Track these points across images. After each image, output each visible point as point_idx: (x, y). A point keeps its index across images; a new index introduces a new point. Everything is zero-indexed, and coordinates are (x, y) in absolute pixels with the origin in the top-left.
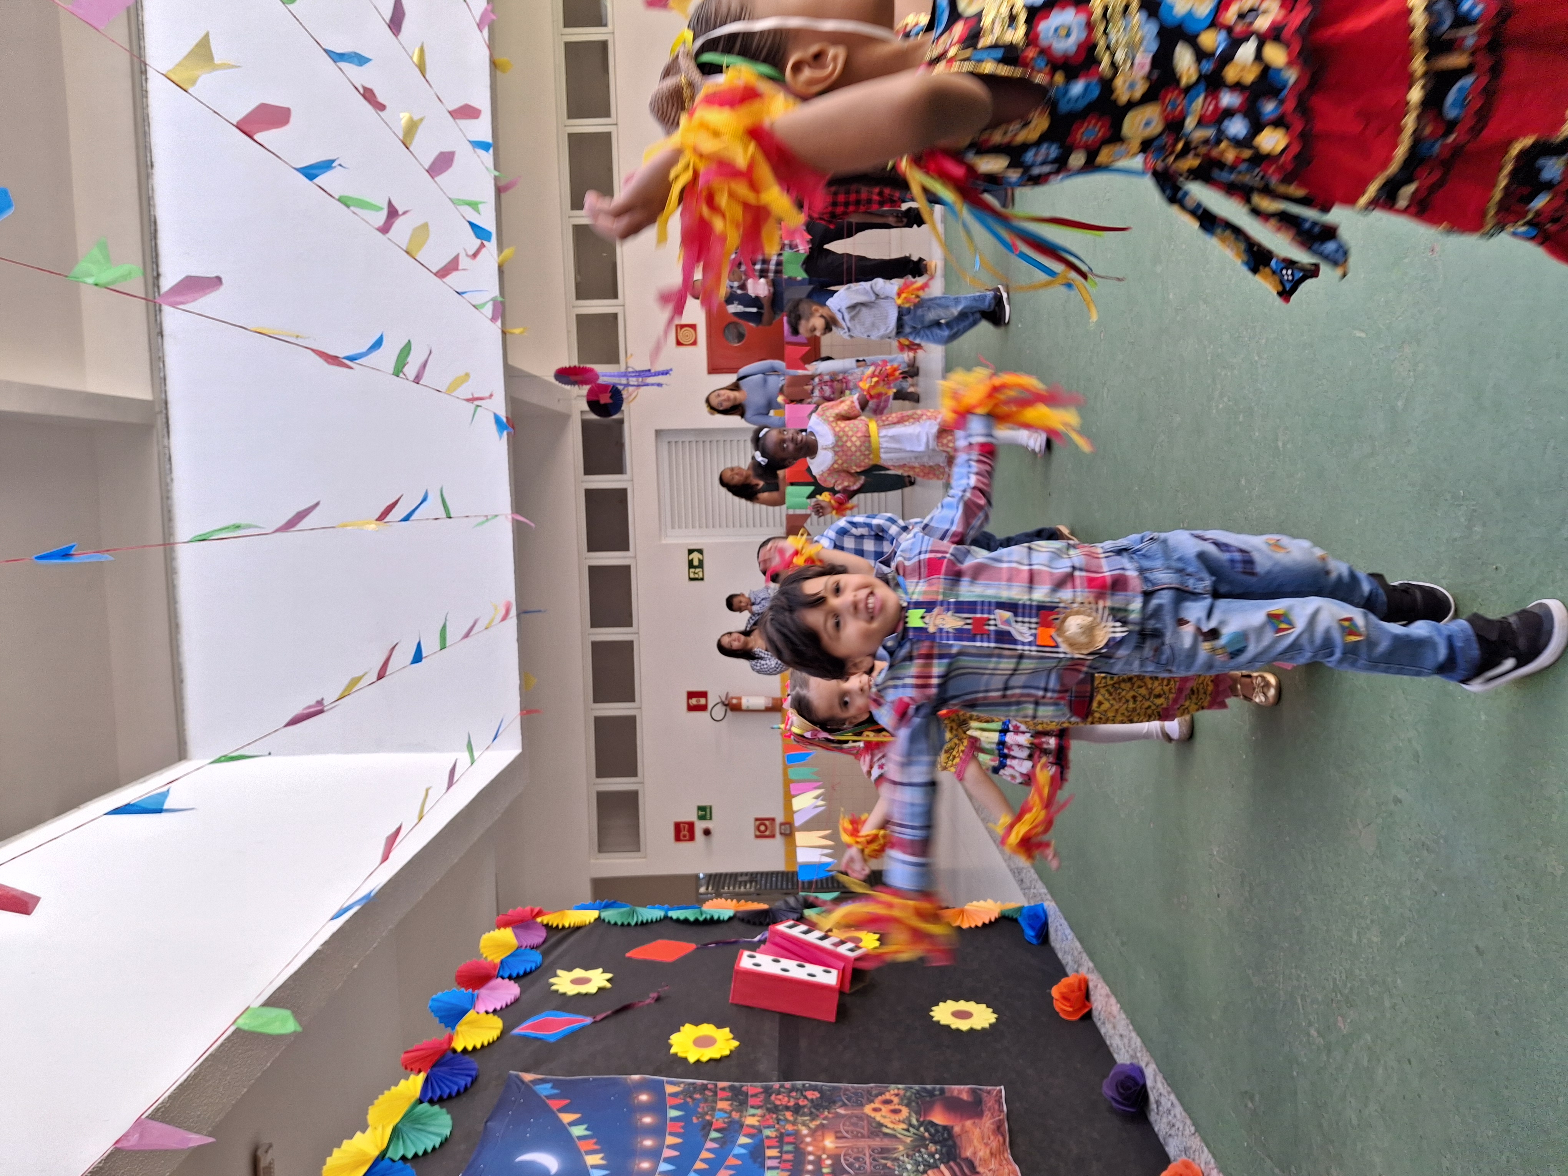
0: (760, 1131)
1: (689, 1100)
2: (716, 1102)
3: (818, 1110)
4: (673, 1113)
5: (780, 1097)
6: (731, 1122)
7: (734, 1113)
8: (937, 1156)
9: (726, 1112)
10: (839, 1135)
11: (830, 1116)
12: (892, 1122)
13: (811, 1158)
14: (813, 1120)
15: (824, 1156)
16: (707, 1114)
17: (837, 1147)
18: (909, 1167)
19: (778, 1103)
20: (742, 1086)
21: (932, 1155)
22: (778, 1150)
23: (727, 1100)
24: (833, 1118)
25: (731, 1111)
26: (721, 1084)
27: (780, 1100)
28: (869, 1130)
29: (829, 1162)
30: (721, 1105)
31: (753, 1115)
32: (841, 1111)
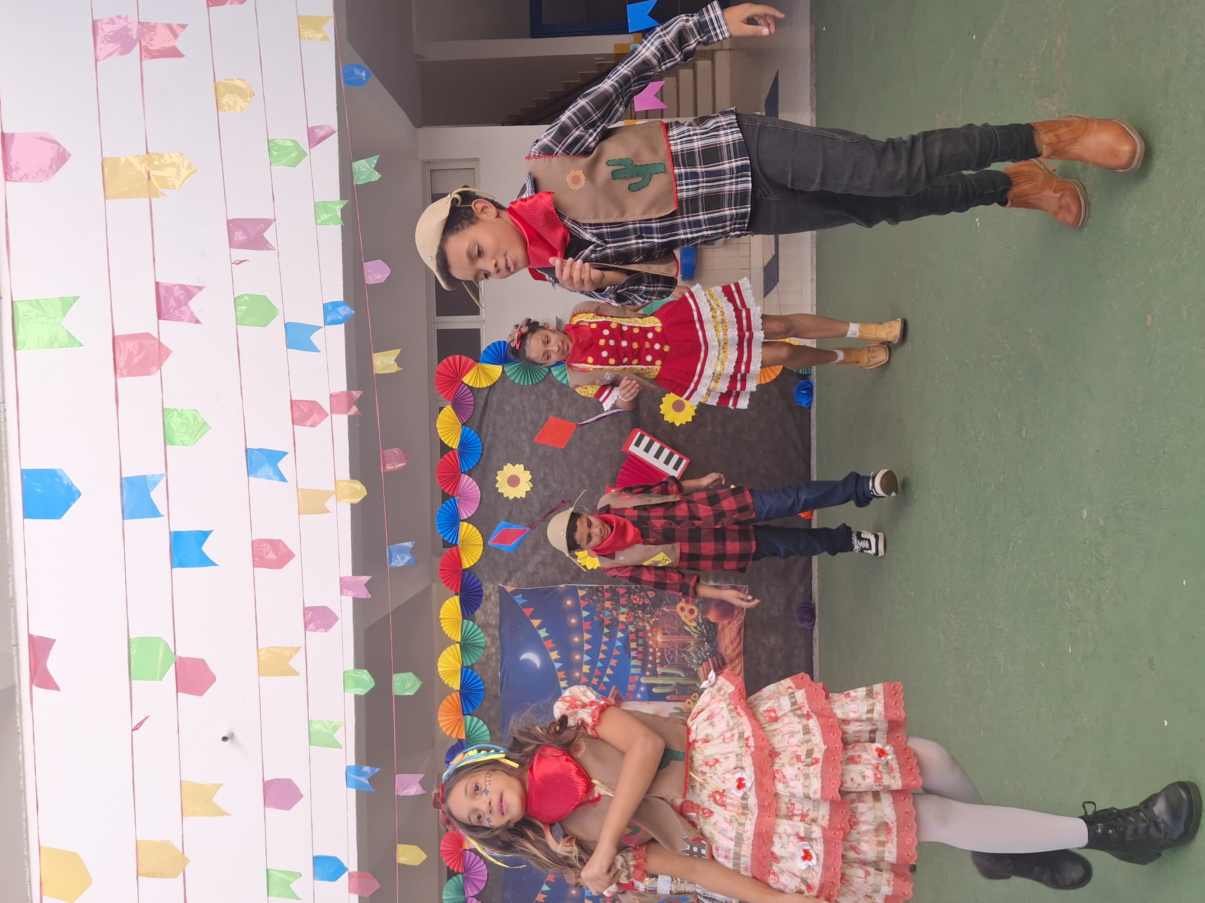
0: (627, 627)
1: (591, 601)
2: (604, 603)
3: (654, 608)
4: (585, 614)
5: (635, 596)
6: (612, 619)
7: (613, 612)
8: (708, 654)
9: (610, 611)
10: (664, 632)
11: (660, 613)
12: (690, 621)
13: (651, 650)
14: (651, 618)
15: (657, 649)
16: (601, 613)
17: (663, 642)
18: (695, 661)
19: (634, 602)
20: (616, 587)
21: (705, 653)
22: (636, 643)
23: (609, 600)
24: (662, 615)
25: (612, 609)
26: (606, 587)
27: (635, 599)
28: (678, 627)
29: (659, 654)
30: (608, 604)
31: (623, 613)
32: (665, 609)
